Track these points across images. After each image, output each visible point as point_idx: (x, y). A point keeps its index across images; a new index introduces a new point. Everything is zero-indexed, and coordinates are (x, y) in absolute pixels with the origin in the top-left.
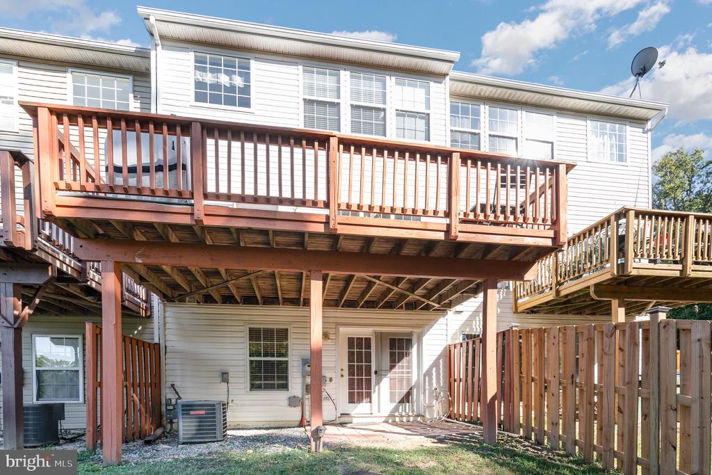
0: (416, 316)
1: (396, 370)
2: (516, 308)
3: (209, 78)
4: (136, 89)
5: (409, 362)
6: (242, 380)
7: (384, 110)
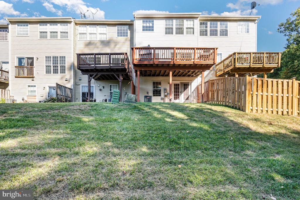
0: (190, 78)
1: (185, 91)
2: (216, 75)
3: (145, 25)
4: (130, 28)
5: (188, 90)
6: (151, 93)
7: (183, 28)
